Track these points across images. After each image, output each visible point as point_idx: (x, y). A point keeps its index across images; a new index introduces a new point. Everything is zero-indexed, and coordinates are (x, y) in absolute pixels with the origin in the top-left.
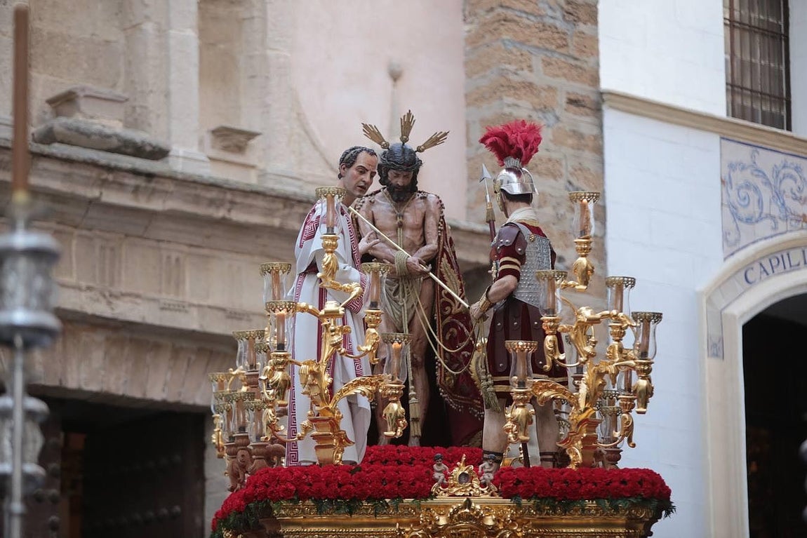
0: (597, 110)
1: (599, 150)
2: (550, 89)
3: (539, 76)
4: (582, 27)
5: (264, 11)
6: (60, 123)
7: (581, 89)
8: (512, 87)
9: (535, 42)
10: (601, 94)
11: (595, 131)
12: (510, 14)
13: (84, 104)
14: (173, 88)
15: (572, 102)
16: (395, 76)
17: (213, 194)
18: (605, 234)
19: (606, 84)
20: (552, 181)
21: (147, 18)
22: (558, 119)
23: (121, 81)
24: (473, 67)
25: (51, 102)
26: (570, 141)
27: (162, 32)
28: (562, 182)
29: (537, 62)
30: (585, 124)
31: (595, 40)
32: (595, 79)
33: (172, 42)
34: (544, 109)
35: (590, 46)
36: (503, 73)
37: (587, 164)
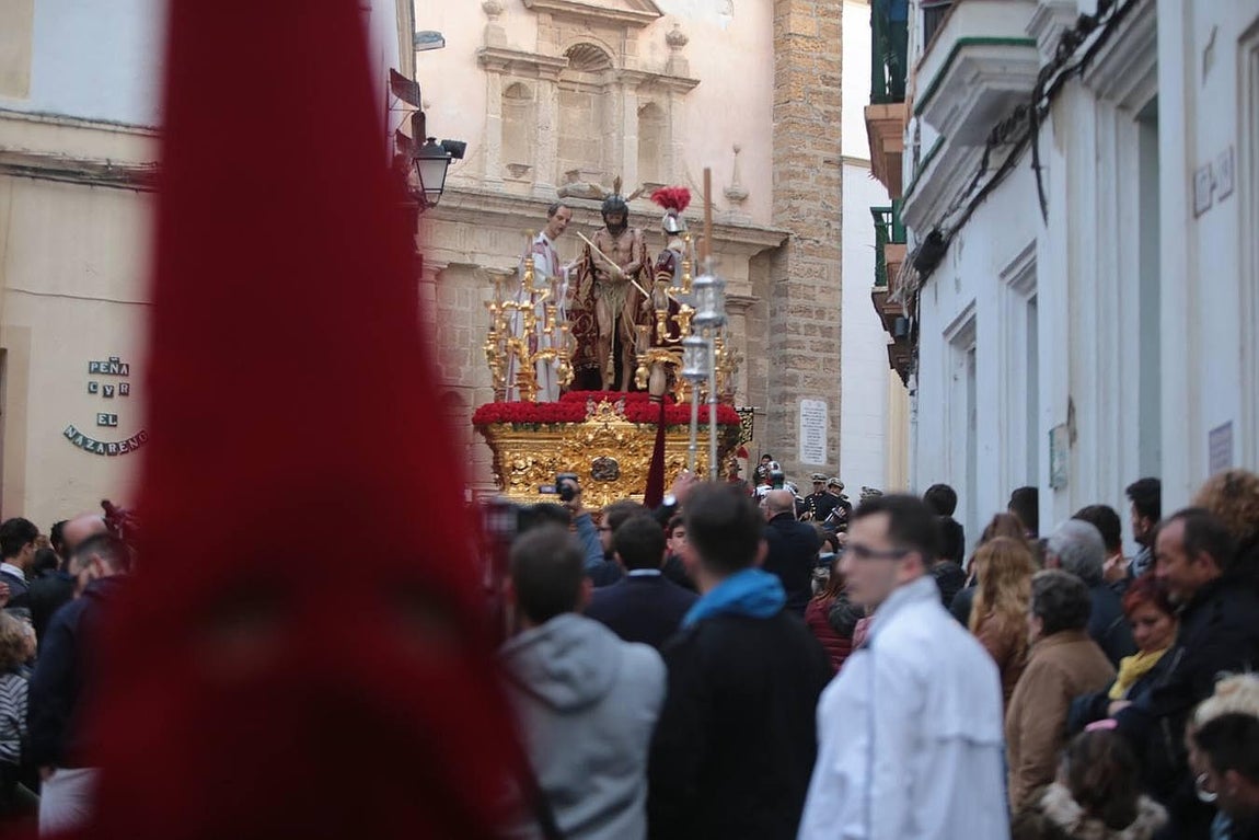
0: (840, 166)
1: (841, 186)
2: (815, 156)
3: (809, 150)
4: (833, 123)
5: (671, 123)
6: (570, 187)
7: (831, 155)
8: (795, 157)
9: (808, 133)
10: (842, 157)
11: (838, 176)
12: (794, 119)
13: (581, 175)
14: (625, 164)
15: (825, 162)
16: (737, 151)
17: (641, 219)
18: (841, 229)
19: (845, 153)
20: (814, 203)
21: (614, 131)
22: (818, 171)
23: (602, 159)
24: (777, 145)
25: (567, 173)
26: (825, 182)
27: (620, 138)
28: (819, 203)
29: (808, 143)
30: (833, 173)
31: (840, 130)
32: (839, 150)
33: (625, 142)
34: (811, 167)
35: (838, 132)
36: (790, 149)
37: (833, 193)
